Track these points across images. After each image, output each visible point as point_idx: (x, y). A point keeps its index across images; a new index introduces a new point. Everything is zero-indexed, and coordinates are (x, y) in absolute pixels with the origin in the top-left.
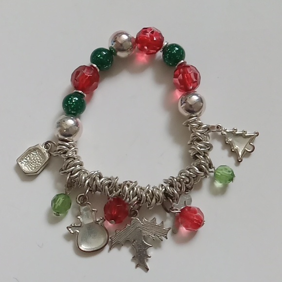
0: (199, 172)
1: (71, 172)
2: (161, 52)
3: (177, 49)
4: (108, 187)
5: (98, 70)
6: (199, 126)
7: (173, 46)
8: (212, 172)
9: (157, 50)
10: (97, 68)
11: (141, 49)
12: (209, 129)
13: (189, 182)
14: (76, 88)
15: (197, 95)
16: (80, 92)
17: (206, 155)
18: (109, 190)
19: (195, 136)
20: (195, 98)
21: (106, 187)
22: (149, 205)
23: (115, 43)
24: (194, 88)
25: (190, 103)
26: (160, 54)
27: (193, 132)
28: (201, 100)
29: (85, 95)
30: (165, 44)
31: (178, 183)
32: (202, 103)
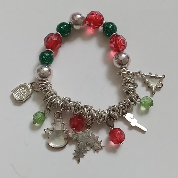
0: (131, 102)
1: (51, 99)
2: (102, 27)
3: (112, 25)
4: (74, 108)
5: (61, 36)
6: (127, 74)
7: (109, 24)
8: (139, 101)
9: (99, 26)
10: (60, 35)
11: (89, 25)
12: (134, 74)
13: (125, 109)
14: (47, 47)
15: (125, 54)
16: (50, 50)
17: (134, 91)
18: (74, 109)
19: (126, 80)
20: (124, 56)
21: (73, 108)
22: (98, 122)
23: (72, 20)
24: (123, 50)
25: (121, 59)
26: (101, 28)
27: (124, 78)
28: (128, 57)
29: (53, 52)
30: (104, 22)
31: (117, 109)
32: (128, 59)
